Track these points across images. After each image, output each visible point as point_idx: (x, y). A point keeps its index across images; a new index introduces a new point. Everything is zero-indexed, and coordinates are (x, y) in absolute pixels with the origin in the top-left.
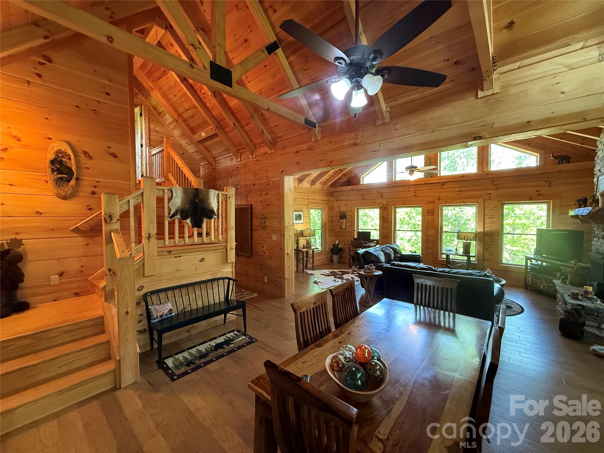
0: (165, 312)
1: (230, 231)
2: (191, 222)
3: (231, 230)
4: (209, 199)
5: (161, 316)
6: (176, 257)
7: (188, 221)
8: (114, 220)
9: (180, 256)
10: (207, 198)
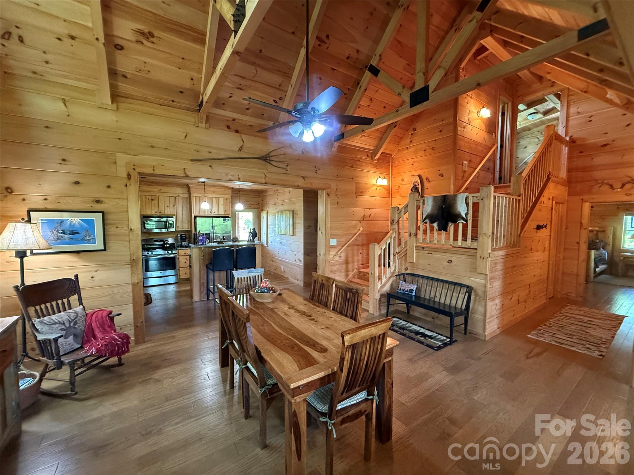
0: (406, 289)
1: (481, 238)
2: (438, 225)
3: (483, 236)
4: (456, 203)
5: (403, 290)
6: (428, 253)
7: (435, 225)
8: (395, 223)
9: (431, 254)
10: (453, 203)
